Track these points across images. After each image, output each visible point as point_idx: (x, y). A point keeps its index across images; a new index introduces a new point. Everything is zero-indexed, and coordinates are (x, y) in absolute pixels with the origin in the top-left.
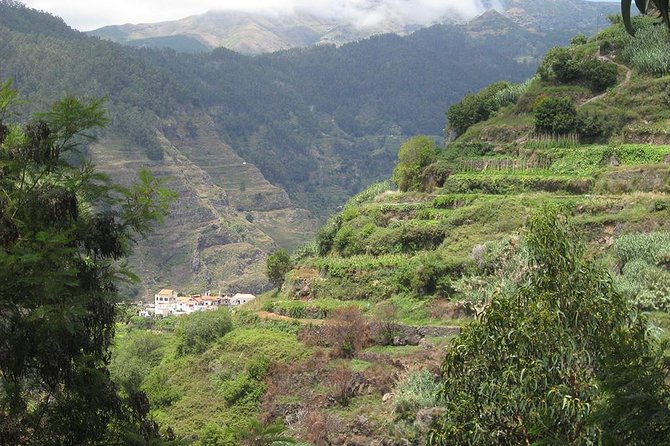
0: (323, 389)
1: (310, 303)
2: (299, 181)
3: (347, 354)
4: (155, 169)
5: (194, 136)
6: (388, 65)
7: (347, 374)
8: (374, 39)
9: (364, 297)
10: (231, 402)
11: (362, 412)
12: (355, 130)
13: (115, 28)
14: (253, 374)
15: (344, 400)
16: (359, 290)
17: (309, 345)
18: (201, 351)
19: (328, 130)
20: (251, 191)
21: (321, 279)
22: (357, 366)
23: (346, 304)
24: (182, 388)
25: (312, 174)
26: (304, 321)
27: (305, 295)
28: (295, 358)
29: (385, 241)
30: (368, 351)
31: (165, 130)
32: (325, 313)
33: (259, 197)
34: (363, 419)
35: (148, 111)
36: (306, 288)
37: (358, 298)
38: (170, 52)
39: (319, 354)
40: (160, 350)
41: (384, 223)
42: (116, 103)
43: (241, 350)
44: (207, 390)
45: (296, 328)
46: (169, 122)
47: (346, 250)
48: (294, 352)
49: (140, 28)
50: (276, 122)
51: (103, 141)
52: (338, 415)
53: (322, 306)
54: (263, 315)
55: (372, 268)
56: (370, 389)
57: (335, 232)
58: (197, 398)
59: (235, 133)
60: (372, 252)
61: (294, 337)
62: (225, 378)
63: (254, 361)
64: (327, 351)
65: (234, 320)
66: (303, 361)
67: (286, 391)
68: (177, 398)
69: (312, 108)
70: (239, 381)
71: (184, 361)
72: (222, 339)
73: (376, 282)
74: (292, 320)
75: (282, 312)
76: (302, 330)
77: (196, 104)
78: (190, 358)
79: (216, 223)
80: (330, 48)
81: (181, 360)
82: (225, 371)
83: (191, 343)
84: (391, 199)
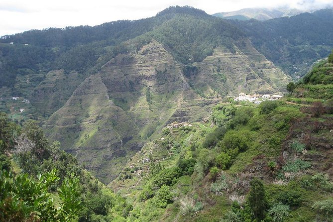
0: (309, 127)
1: (303, 99)
2: (277, 59)
3: (317, 116)
4: (234, 56)
5: (245, 46)
6: (306, 22)
7: (318, 123)
8: (301, 14)
9: (322, 98)
10: (278, 130)
11: (323, 135)
12: (294, 44)
13: (219, 13)
14: (286, 121)
15: (316, 131)
16: (320, 96)
17: (304, 113)
18: (268, 113)
19: (286, 44)
20: (263, 63)
21: (306, 92)
22: (321, 120)
23: (316, 100)
24: (262, 124)
25: (281, 57)
26: (302, 105)
27: (301, 97)
28: (300, 117)
29: (329, 80)
30: (324, 116)
31: (236, 44)
32: (309, 103)
33: (265, 65)
34: (324, 137)
35: (231, 38)
36: (301, 94)
37: (320, 98)
38: (237, 20)
39: (308, 116)
40: (253, 112)
41: (328, 74)
42: (222, 36)
43: (281, 113)
44: (270, 126)
45: (299, 107)
46: (238, 42)
47: (314, 83)
48: (299, 115)
49: (227, 13)
50: (269, 41)
51: (218, 48)
52: (315, 136)
53: (308, 100)
54: (287, 103)
55: (325, 88)
56: (325, 128)
57: (310, 76)
58: (267, 128)
59: (257, 45)
60: (324, 83)
61: (298, 110)
62: (276, 122)
63: (286, 117)
64: (310, 115)
65: (278, 104)
66: (302, 118)
67: (297, 127)
68: (261, 128)
69: (281, 37)
70: (282, 123)
71: (262, 116)
72: (275, 110)
73: (326, 93)
74: (297, 104)
75: (294, 102)
76: (301, 108)
77: (245, 36)
78: (264, 115)
79: (251, 72)
80: (286, 18)
81: (261, 116)
82: (276, 120)
83: (264, 111)
84: (329, 66)
